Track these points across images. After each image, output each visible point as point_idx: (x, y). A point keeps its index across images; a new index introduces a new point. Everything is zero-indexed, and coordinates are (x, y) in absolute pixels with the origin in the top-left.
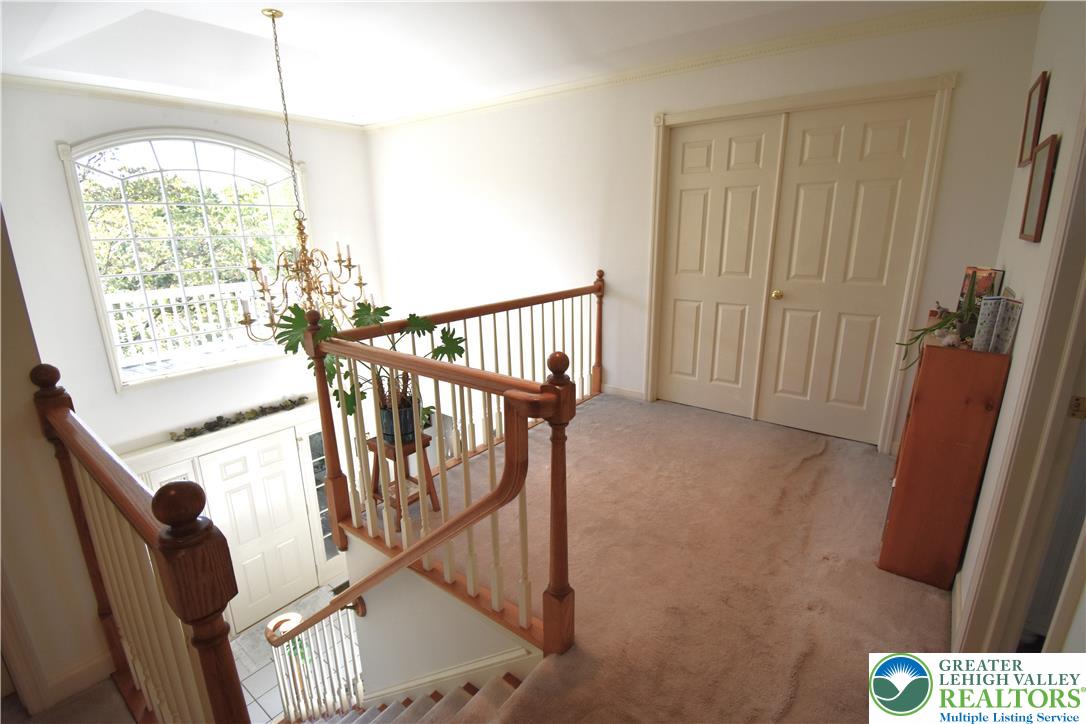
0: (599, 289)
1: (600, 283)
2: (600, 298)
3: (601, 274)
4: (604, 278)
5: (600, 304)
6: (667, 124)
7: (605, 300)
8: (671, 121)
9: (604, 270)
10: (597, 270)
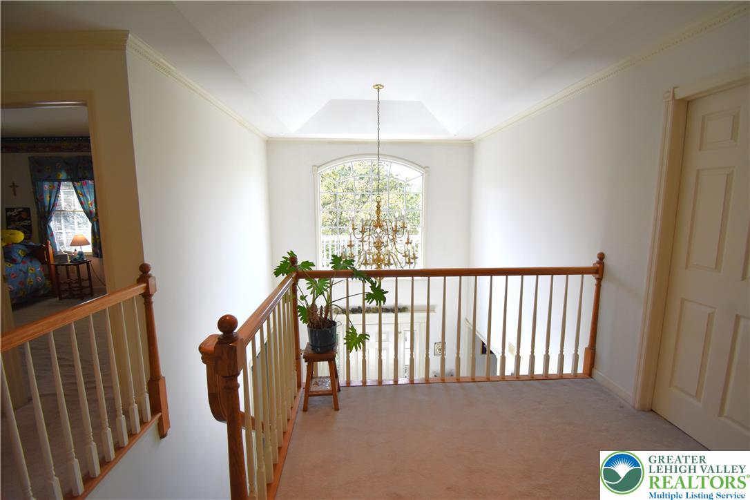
0: (599, 271)
1: (598, 265)
2: (599, 280)
3: (602, 257)
4: (604, 261)
5: (599, 286)
6: (677, 97)
7: (603, 283)
8: (681, 94)
9: (604, 252)
10: (599, 252)
